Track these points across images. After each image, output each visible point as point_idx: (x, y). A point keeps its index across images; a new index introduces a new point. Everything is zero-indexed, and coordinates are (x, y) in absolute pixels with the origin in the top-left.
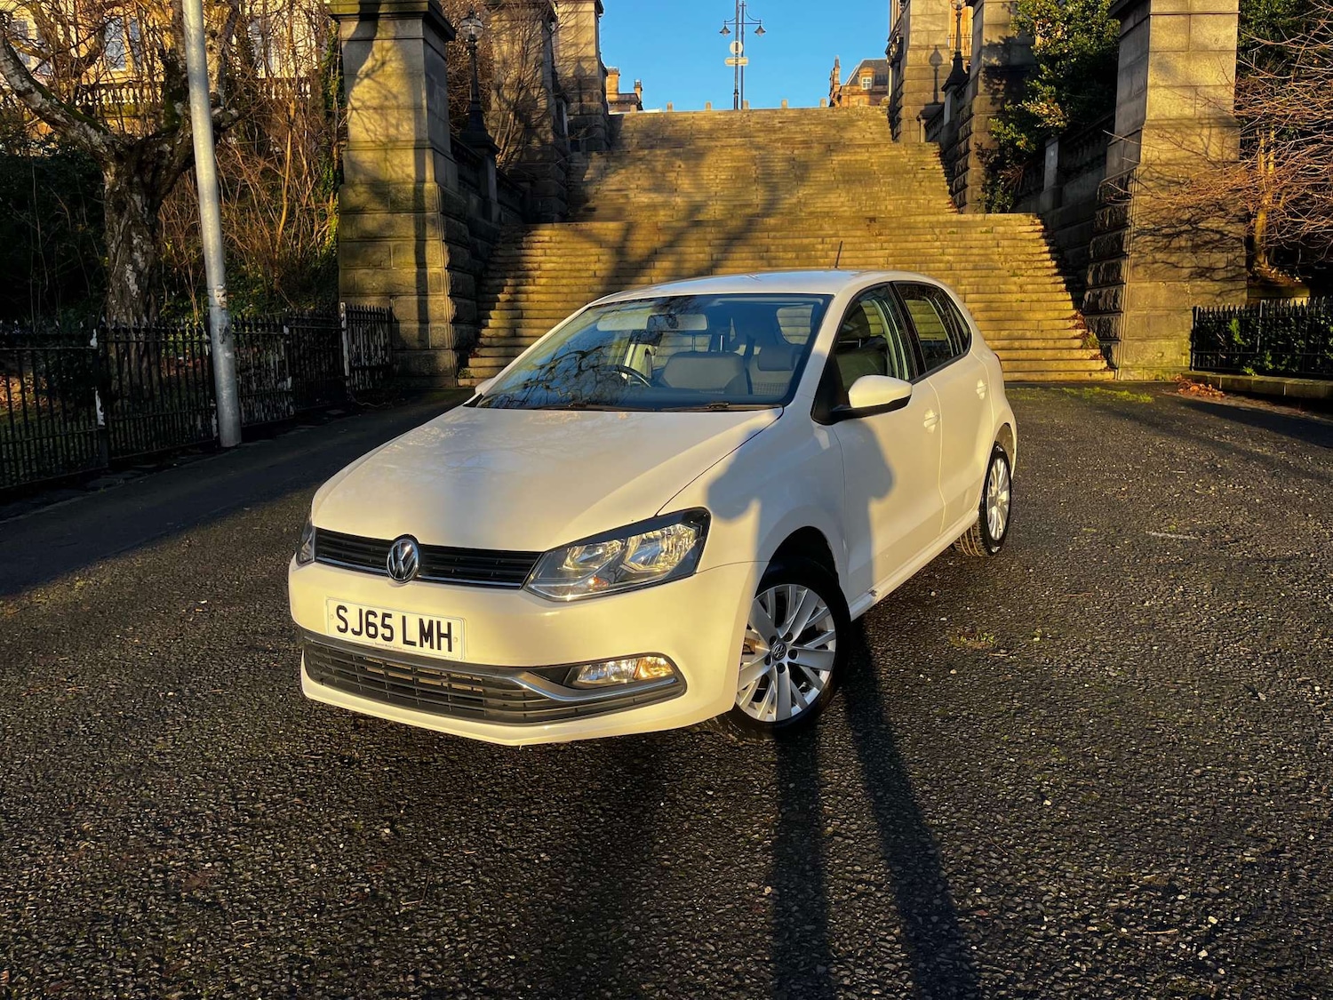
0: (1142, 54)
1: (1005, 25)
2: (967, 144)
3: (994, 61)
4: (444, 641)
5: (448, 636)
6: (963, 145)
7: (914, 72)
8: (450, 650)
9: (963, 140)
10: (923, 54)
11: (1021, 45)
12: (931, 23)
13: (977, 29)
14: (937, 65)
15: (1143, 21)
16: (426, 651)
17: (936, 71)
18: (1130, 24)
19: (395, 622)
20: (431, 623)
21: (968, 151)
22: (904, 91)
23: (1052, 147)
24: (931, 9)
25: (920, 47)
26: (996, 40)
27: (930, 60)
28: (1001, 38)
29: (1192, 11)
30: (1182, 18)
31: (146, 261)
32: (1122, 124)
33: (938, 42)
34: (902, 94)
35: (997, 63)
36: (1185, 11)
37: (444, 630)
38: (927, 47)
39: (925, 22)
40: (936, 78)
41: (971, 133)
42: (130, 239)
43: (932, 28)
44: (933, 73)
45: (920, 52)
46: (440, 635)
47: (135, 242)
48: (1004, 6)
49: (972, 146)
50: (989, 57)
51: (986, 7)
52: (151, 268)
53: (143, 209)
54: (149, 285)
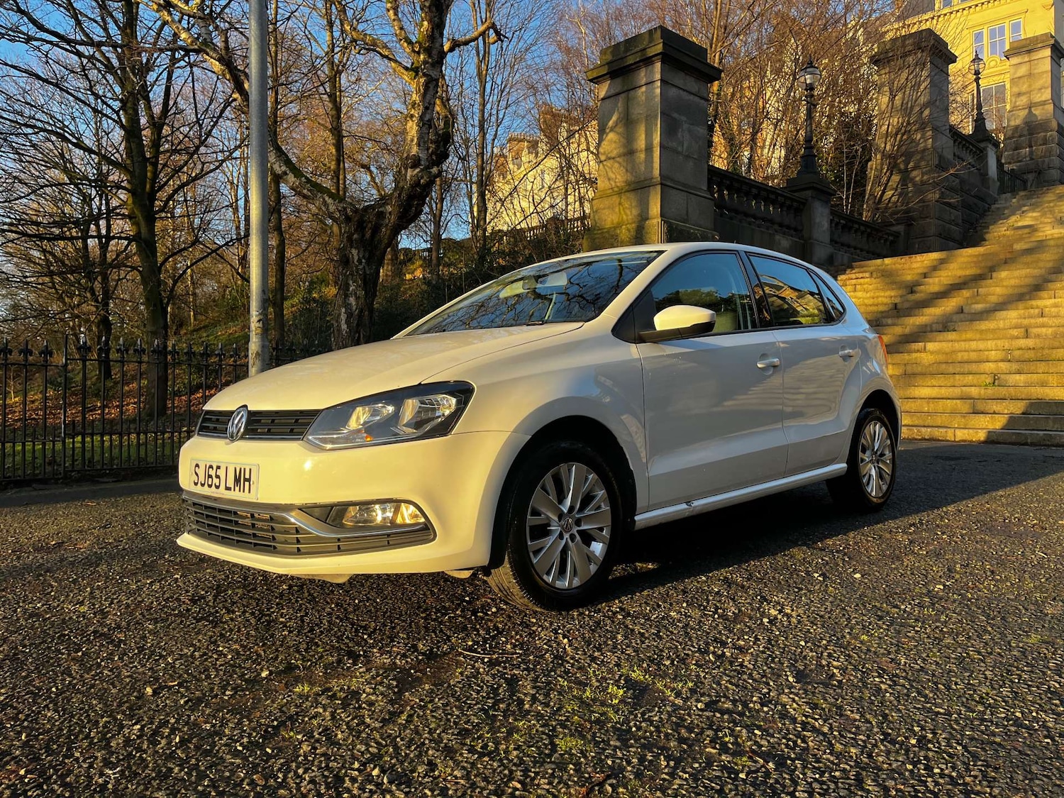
4: (247, 483)
5: (249, 480)
8: (249, 492)
16: (236, 495)
19: (222, 473)
20: (241, 469)
31: (357, 305)
37: (247, 476)
42: (347, 286)
46: (245, 480)
47: (351, 289)
52: (361, 311)
53: (360, 261)
54: (358, 325)
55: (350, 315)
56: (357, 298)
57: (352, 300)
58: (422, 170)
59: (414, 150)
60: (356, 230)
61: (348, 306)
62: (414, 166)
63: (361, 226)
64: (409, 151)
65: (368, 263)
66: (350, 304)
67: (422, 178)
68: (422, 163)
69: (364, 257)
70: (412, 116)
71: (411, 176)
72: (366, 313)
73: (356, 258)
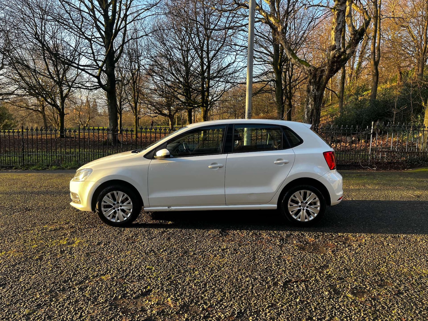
42: (308, 100)
47: (310, 101)
52: (313, 110)
53: (313, 90)
54: (311, 116)
55: (308, 112)
56: (312, 105)
57: (310, 106)
58: (336, 51)
59: (333, 43)
60: (313, 78)
61: (308, 108)
62: (333, 50)
63: (315, 76)
64: (331, 43)
65: (317, 90)
66: (309, 108)
67: (336, 54)
68: (337, 48)
69: (315, 88)
70: (332, 29)
71: (332, 54)
72: (315, 111)
73: (312, 89)
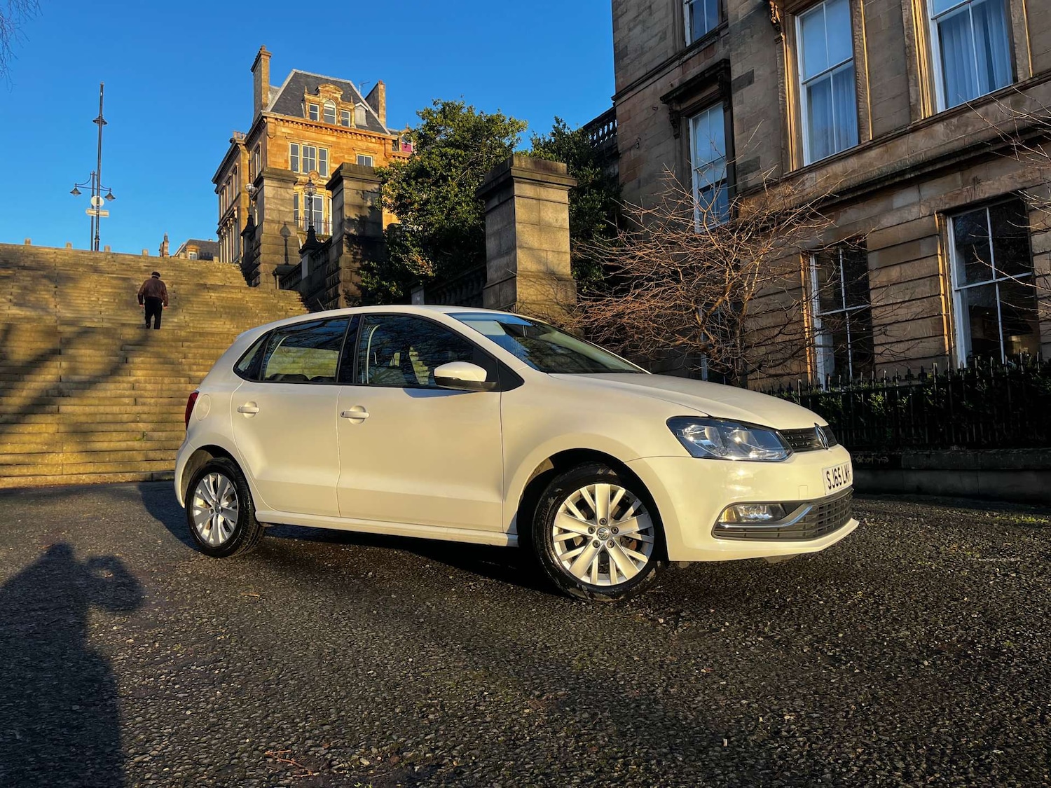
0: (509, 223)
1: (360, 207)
2: (337, 290)
3: (352, 231)
6: (331, 291)
7: (269, 239)
9: (331, 287)
10: (276, 226)
11: (373, 223)
12: (282, 205)
13: (338, 206)
14: (286, 236)
15: (508, 200)
17: (286, 240)
18: (495, 202)
21: (337, 295)
22: (261, 251)
23: (418, 294)
24: (281, 195)
25: (273, 221)
26: (353, 217)
27: (281, 232)
28: (356, 215)
29: (541, 197)
30: (535, 201)
32: (493, 274)
33: (287, 220)
34: (259, 254)
35: (355, 233)
36: (536, 197)
38: (279, 222)
39: (276, 204)
40: (286, 245)
41: (339, 282)
43: (282, 208)
44: (284, 242)
45: (273, 225)
48: (357, 193)
49: (340, 292)
50: (349, 228)
51: (345, 191)
